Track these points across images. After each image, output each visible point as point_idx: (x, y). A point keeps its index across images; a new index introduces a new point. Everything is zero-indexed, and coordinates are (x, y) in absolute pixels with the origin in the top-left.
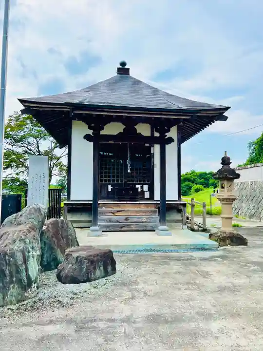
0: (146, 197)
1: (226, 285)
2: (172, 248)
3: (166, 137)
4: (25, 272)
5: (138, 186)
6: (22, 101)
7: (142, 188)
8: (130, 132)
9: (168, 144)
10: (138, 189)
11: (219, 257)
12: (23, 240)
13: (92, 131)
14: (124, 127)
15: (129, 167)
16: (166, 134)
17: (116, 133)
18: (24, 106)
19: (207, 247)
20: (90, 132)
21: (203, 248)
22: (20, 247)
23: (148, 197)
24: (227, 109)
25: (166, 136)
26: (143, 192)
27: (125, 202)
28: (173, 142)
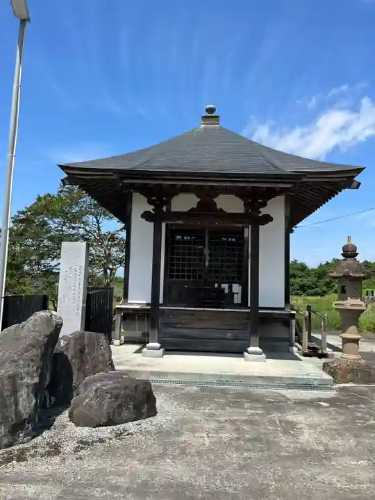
0: (235, 302)
1: (315, 447)
2: (260, 382)
3: (261, 215)
4: (14, 407)
5: (225, 286)
6: (63, 168)
7: (230, 288)
8: (207, 207)
9: (263, 224)
10: (224, 289)
11: (325, 400)
12: (15, 361)
13: (153, 207)
14: (199, 200)
15: (208, 258)
16: (260, 210)
17: (186, 209)
18: (67, 173)
19: (316, 383)
20: (150, 208)
21: (307, 385)
22: (9, 371)
23: (239, 302)
24: (359, 170)
25: (260, 212)
26: (231, 294)
27: (203, 309)
28: (271, 221)
